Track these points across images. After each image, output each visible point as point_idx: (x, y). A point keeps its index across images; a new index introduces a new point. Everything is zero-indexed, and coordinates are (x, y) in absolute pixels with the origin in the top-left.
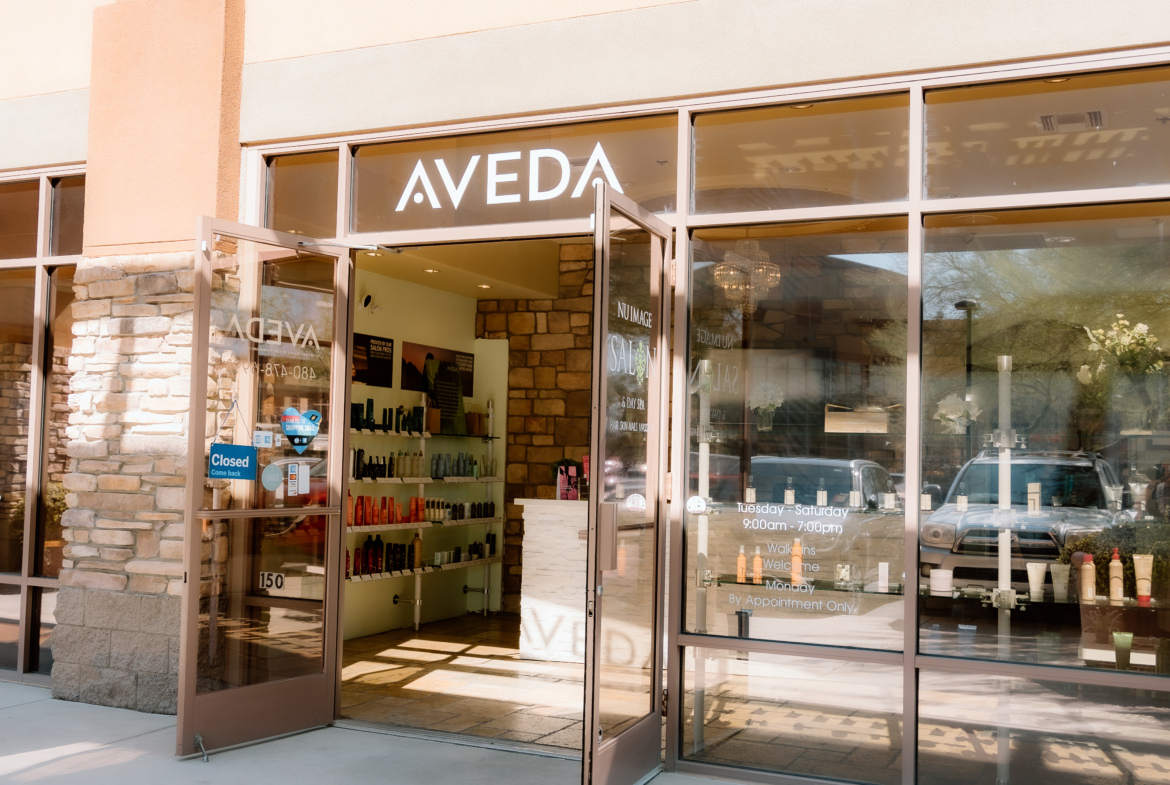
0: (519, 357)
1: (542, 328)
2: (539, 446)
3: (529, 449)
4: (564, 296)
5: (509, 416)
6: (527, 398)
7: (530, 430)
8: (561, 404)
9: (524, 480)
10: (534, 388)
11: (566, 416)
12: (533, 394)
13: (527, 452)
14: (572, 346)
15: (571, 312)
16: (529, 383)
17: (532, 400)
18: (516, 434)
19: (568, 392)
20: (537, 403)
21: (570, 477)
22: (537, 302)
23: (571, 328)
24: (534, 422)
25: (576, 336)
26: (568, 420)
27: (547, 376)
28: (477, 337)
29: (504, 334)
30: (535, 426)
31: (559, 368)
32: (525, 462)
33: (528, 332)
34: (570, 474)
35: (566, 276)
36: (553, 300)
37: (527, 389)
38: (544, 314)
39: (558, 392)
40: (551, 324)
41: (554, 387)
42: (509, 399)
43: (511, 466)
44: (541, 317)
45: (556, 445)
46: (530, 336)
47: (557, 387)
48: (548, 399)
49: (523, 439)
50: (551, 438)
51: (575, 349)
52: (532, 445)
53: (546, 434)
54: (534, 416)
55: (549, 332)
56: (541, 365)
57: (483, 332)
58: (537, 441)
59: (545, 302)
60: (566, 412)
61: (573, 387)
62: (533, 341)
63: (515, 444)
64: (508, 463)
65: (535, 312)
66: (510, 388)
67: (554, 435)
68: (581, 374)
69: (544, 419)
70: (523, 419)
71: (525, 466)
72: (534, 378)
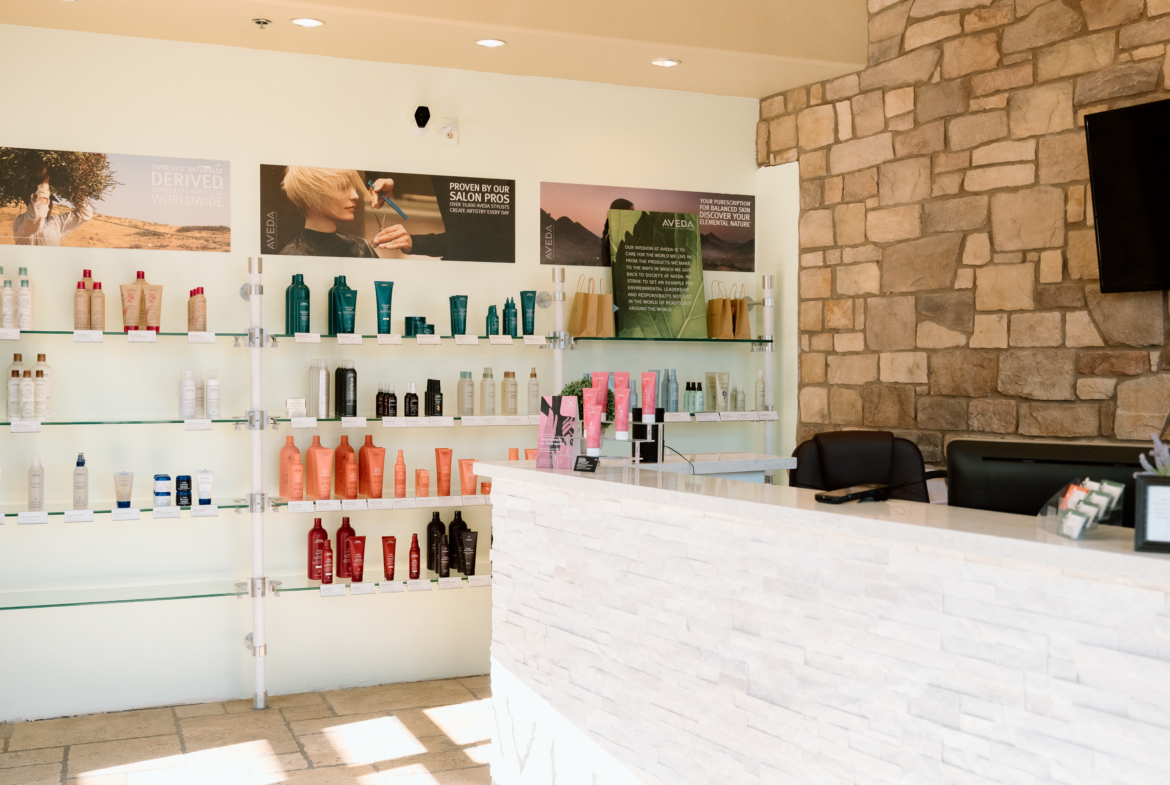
0: (815, 191)
1: (845, 132)
2: (844, 354)
3: (830, 359)
4: (875, 62)
5: (801, 300)
6: (826, 266)
7: (832, 324)
8: (874, 269)
9: (823, 417)
10: (835, 246)
11: (882, 294)
12: (833, 257)
13: (827, 365)
14: (890, 156)
15: (884, 90)
16: (828, 240)
17: (833, 268)
18: (811, 333)
19: (882, 246)
20: (840, 272)
21: (562, 419)
22: (836, 83)
23: (887, 121)
24: (836, 309)
25: (896, 133)
26: (884, 301)
27: (852, 219)
28: (760, 165)
29: (793, 153)
30: (837, 318)
31: (871, 203)
32: (824, 383)
33: (825, 143)
34: (563, 412)
35: (877, 20)
36: (859, 74)
37: (824, 249)
38: (847, 103)
39: (870, 248)
40: (858, 120)
41: (863, 240)
42: (801, 268)
43: (806, 390)
44: (843, 108)
45: (867, 350)
46: (828, 148)
47: (867, 241)
48: (855, 263)
49: (821, 342)
50: (861, 336)
51: (895, 160)
52: (833, 352)
53: (853, 330)
54: (836, 296)
55: (855, 137)
56: (844, 202)
57: (768, 156)
58: (843, 343)
59: (848, 78)
60: (881, 286)
61: (891, 237)
62: (833, 157)
63: (811, 351)
64: (801, 386)
65: (833, 103)
66: (803, 251)
67: (864, 331)
68: (902, 209)
69: (850, 302)
70: (820, 304)
71: (823, 392)
72: (834, 226)
